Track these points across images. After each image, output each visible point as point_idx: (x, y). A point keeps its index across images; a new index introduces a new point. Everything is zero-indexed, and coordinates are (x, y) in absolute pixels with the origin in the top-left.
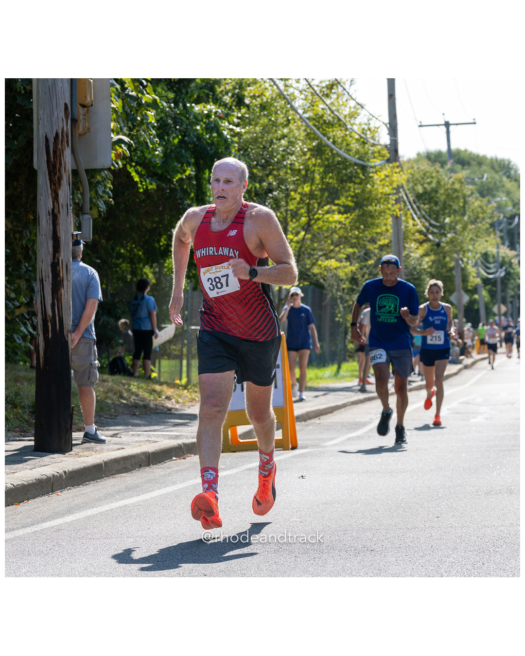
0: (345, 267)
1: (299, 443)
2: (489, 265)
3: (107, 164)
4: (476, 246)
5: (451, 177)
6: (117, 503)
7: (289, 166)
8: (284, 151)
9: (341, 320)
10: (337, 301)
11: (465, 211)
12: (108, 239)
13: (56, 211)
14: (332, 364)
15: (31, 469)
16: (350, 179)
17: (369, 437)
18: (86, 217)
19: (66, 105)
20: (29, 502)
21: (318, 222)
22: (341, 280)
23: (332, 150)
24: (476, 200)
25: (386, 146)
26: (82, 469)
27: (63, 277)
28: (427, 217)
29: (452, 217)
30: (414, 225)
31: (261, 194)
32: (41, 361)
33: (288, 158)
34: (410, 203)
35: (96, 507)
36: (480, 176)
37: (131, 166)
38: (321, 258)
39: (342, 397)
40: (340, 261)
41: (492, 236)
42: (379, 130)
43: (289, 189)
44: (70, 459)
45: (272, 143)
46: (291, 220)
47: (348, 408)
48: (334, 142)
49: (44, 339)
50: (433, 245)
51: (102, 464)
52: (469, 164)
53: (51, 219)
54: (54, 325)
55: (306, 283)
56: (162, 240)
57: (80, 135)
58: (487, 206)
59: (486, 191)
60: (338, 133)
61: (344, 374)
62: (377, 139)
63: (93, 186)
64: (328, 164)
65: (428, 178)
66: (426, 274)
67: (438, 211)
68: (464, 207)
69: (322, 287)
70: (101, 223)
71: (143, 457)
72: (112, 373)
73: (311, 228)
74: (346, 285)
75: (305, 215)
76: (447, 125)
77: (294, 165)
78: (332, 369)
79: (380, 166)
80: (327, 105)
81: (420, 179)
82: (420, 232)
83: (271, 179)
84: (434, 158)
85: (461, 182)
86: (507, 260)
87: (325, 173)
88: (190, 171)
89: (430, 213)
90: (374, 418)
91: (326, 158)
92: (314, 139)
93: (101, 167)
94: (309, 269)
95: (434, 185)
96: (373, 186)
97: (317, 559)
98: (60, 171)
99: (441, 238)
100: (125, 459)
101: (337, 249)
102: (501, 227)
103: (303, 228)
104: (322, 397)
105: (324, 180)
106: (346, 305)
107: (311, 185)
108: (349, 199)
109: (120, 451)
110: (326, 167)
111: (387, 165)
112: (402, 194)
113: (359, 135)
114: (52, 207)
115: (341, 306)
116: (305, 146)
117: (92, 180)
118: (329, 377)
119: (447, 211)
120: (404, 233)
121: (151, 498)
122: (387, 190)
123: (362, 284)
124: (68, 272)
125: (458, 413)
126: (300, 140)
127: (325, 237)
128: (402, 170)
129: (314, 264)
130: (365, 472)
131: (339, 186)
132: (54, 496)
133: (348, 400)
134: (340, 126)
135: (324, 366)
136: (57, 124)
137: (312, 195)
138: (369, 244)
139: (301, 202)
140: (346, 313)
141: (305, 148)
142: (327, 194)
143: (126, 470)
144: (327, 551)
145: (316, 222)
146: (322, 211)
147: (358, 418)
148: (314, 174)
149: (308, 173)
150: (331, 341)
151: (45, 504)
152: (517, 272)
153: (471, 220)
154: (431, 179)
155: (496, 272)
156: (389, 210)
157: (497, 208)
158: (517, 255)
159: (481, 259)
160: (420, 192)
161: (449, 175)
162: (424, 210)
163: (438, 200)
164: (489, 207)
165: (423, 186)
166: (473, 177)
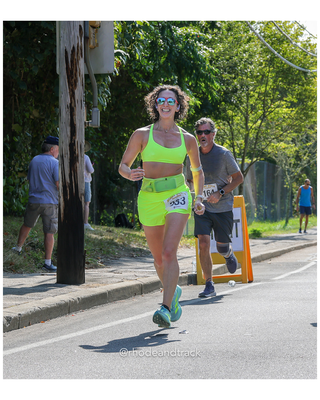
0: (292, 147)
1: (254, 277)
3: (111, 71)
6: (117, 322)
7: (249, 73)
8: (245, 61)
9: (288, 187)
10: (285, 173)
12: (114, 127)
13: (73, 105)
14: (282, 220)
15: (53, 296)
16: (297, 81)
17: (307, 273)
18: (95, 109)
19: (80, 26)
20: (52, 320)
21: (271, 114)
22: (289, 157)
23: (281, 60)
26: (91, 296)
27: (78, 154)
32: (62, 216)
33: (248, 67)
35: (101, 324)
38: (273, 141)
39: (288, 244)
40: (287, 143)
43: (250, 90)
44: (82, 289)
46: (251, 112)
47: (292, 252)
48: (283, 55)
49: (64, 200)
51: (106, 293)
53: (69, 111)
54: (71, 189)
55: (262, 159)
57: (91, 49)
61: (291, 227)
64: (279, 70)
69: (274, 162)
70: (109, 114)
71: (137, 288)
72: (117, 226)
73: (265, 118)
74: (293, 161)
75: (262, 108)
77: (253, 72)
78: (281, 224)
83: (235, 82)
87: (277, 77)
90: (311, 259)
91: (277, 67)
92: (268, 53)
93: (107, 72)
94: (263, 149)
97: (262, 364)
98: (76, 76)
100: (124, 289)
101: (284, 133)
103: (260, 118)
104: (273, 243)
105: (276, 83)
106: (292, 175)
107: (266, 87)
108: (294, 97)
109: (120, 283)
110: (277, 73)
113: (302, 50)
114: (70, 102)
115: (288, 176)
116: (261, 58)
118: (279, 230)
121: (143, 318)
124: (82, 150)
126: (257, 54)
127: (277, 125)
129: (268, 145)
130: (302, 300)
131: (287, 87)
132: (70, 316)
133: (292, 246)
134: (287, 42)
135: (276, 221)
136: (74, 41)
137: (267, 93)
138: (309, 130)
139: (259, 98)
140: (292, 182)
141: (261, 60)
142: (278, 93)
143: (125, 297)
144: (270, 357)
145: (269, 114)
146: (274, 105)
147: (299, 259)
148: (268, 78)
149: (264, 78)
150: (281, 203)
151: (63, 322)
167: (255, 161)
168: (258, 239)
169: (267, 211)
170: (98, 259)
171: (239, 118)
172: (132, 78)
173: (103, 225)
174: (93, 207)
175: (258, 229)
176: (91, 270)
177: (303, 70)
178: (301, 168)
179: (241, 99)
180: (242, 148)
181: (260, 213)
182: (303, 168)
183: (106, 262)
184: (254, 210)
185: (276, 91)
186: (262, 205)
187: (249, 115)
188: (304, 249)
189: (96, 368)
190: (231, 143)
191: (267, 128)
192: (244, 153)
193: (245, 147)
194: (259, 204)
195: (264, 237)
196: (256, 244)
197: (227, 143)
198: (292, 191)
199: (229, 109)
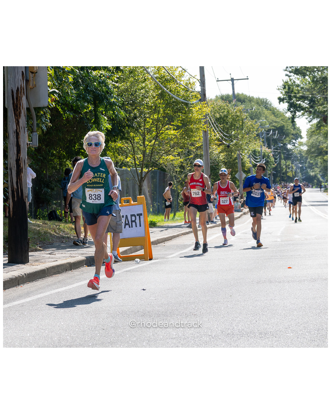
0: (177, 159)
1: (153, 256)
2: (256, 157)
3: (46, 105)
4: (249, 147)
5: (235, 109)
6: (54, 290)
7: (145, 104)
8: (143, 96)
9: (175, 189)
10: (173, 178)
11: (243, 127)
12: (46, 146)
13: (18, 131)
15: (7, 273)
16: (179, 110)
18: (35, 133)
19: (22, 72)
20: (6, 291)
21: (162, 135)
22: (175, 167)
23: (169, 95)
24: (249, 121)
25: (199, 92)
26: (34, 272)
27: (22, 167)
28: (222, 131)
29: (236, 131)
30: (214, 136)
31: (130, 120)
32: (11, 213)
33: (145, 100)
34: (212, 123)
35: (43, 293)
36: (251, 108)
37: (59, 106)
38: (164, 155)
39: (177, 231)
40: (175, 156)
41: (258, 141)
42: (195, 83)
43: (146, 117)
44: (28, 267)
45: (136, 91)
46: (147, 134)
47: (180, 237)
48: (171, 91)
49: (13, 201)
50: (225, 146)
51: (45, 270)
52: (244, 101)
53: (15, 135)
54: (18, 194)
55: (156, 169)
56: (76, 146)
57: (31, 89)
59: (254, 116)
60: (172, 86)
61: (177, 218)
62: (194, 88)
63: (39, 117)
64: (167, 102)
65: (222, 110)
66: (222, 163)
67: (228, 128)
68: (242, 125)
69: (164, 170)
70: (42, 137)
71: (68, 265)
72: (50, 219)
73: (158, 138)
74: (178, 170)
75: (155, 131)
76: (232, 80)
77: (149, 103)
79: (196, 104)
80: (166, 70)
81: (218, 110)
82: (218, 140)
83: (136, 111)
84: (226, 99)
85: (241, 112)
86: (266, 154)
87: (166, 107)
88: (91, 108)
89: (223, 129)
91: (166, 100)
92: (159, 89)
93: (42, 106)
94: (157, 161)
95: (225, 113)
96: (192, 115)
97: (165, 320)
98: (20, 109)
99: (230, 143)
100: (58, 266)
101: (172, 150)
102: (263, 136)
103: (154, 138)
104: (165, 231)
105: (165, 112)
106: (178, 180)
107: (158, 115)
108: (179, 122)
109: (55, 262)
110: (167, 104)
111: (199, 102)
112: (208, 119)
113: (184, 87)
114: (16, 129)
116: (154, 93)
117: (38, 114)
119: (233, 128)
120: (210, 140)
122: (200, 117)
123: (186, 169)
125: (240, 239)
126: (151, 90)
127: (166, 143)
128: (208, 106)
129: (160, 158)
130: (190, 272)
131: (173, 115)
132: (19, 287)
133: (180, 233)
134: (173, 81)
136: (18, 83)
137: (159, 120)
138: (190, 146)
139: (153, 124)
140: (178, 185)
142: (167, 119)
143: (59, 272)
144: (170, 315)
146: (164, 129)
147: (185, 242)
148: (159, 108)
149: (156, 108)
151: (15, 292)
152: (272, 161)
153: (246, 133)
154: (224, 110)
155: (261, 161)
156: (201, 127)
157: (260, 125)
158: (272, 151)
159: (252, 153)
160: (218, 117)
161: (234, 108)
162: (220, 128)
163: (228, 122)
164: (256, 125)
165: (219, 114)
166: (247, 109)
167: (150, 170)
168: (154, 228)
169: (159, 207)
170: (37, 244)
171: (139, 138)
172: (59, 110)
173: (40, 219)
174: (32, 206)
175: (154, 220)
176: (33, 253)
177: (186, 102)
179: (140, 124)
180: (141, 160)
181: (154, 208)
183: (43, 247)
184: (150, 206)
185: (165, 118)
186: (156, 203)
187: (145, 136)
188: (189, 234)
189: (42, 325)
190: (133, 157)
191: (159, 146)
192: (142, 164)
193: (143, 160)
194: (154, 201)
195: (159, 226)
196: (153, 231)
197: (130, 157)
198: (178, 191)
199: (131, 132)
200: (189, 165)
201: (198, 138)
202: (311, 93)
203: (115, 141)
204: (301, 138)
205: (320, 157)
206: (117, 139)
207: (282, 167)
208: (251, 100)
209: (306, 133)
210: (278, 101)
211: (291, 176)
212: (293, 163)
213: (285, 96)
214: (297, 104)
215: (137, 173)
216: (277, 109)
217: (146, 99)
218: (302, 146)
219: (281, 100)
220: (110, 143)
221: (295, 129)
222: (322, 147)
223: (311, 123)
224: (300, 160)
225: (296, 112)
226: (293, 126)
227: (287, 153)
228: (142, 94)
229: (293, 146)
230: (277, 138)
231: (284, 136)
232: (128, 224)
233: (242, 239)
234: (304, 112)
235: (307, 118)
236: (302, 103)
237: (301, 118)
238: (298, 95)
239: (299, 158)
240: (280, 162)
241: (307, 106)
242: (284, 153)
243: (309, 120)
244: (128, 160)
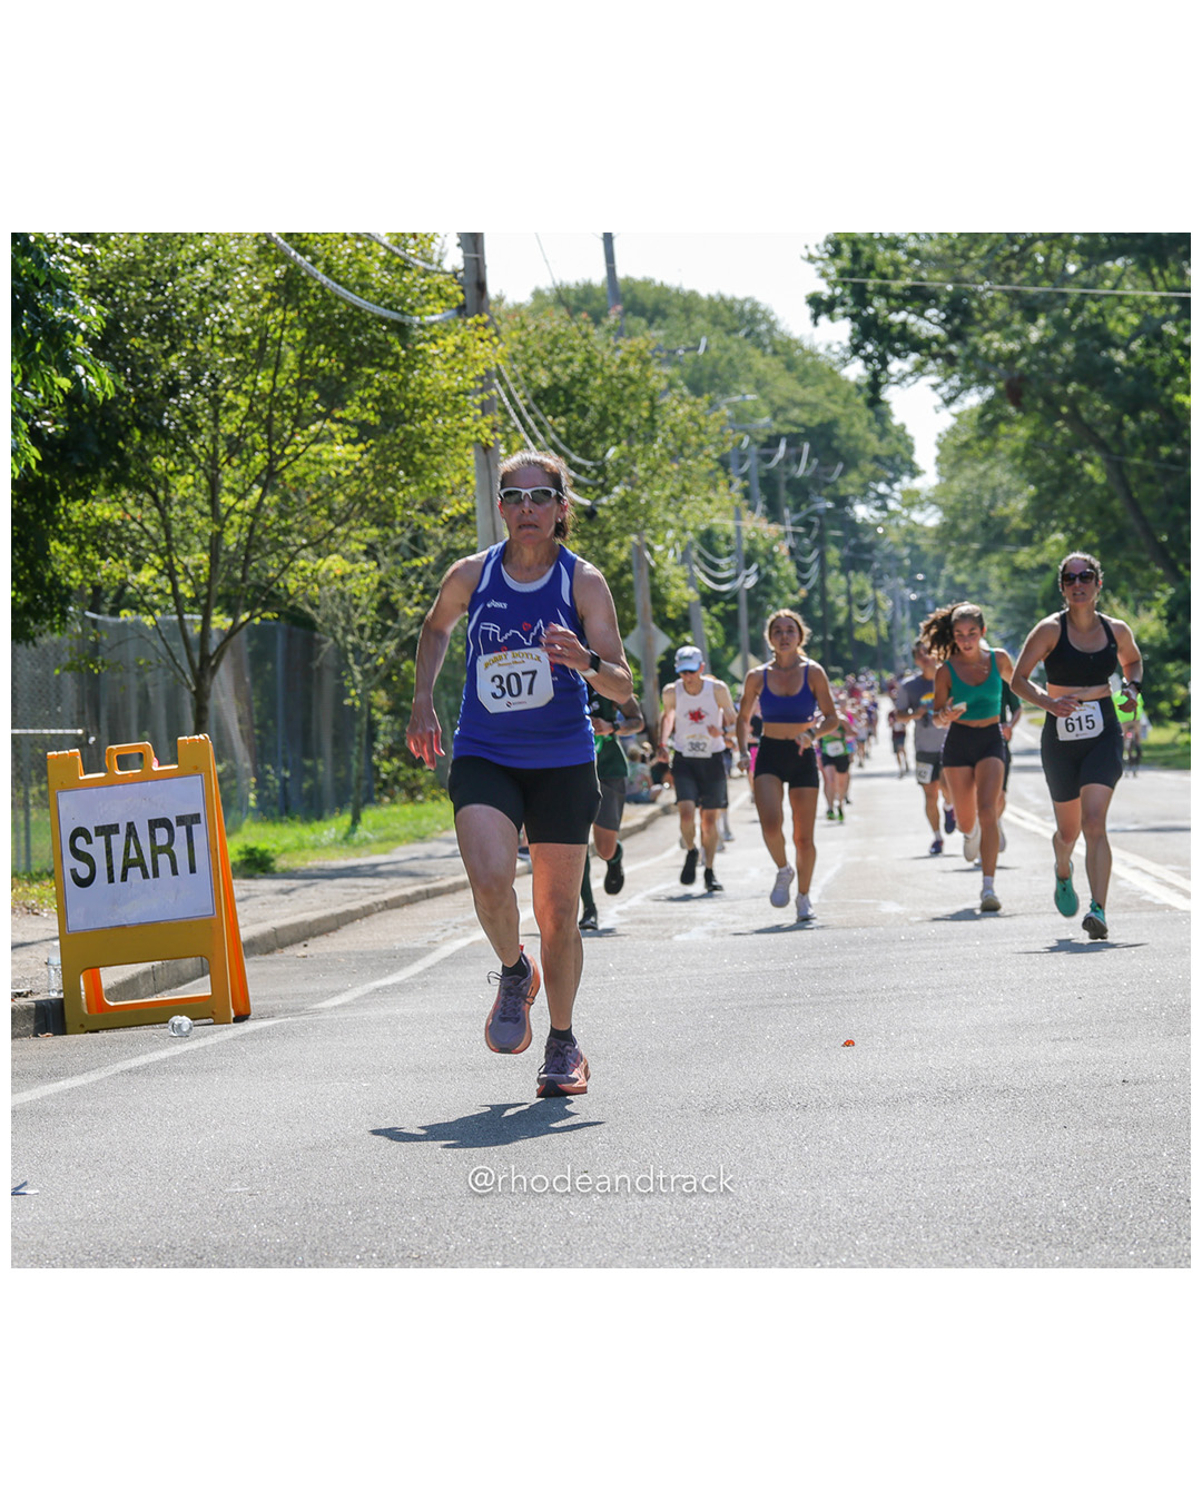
0: (366, 572)
1: (254, 1004)
2: (717, 561)
4: (682, 514)
5: (617, 348)
7: (217, 329)
8: (204, 291)
9: (358, 703)
10: (346, 658)
11: (654, 428)
14: (341, 813)
16: (375, 355)
17: (426, 985)
21: (295, 463)
22: (356, 607)
23: (322, 288)
24: (680, 402)
25: (455, 273)
28: (562, 447)
29: (624, 443)
31: (152, 399)
33: (217, 311)
34: (519, 414)
36: (691, 344)
38: (303, 552)
39: (363, 890)
40: (352, 558)
41: (722, 489)
43: (222, 385)
45: (173, 273)
46: (229, 461)
47: (375, 916)
48: (328, 270)
52: (660, 314)
55: (269, 615)
58: (706, 416)
59: (704, 382)
61: (369, 834)
62: (436, 259)
64: (316, 321)
65: (561, 351)
67: (588, 432)
68: (651, 420)
69: (307, 624)
73: (276, 480)
74: (368, 618)
75: (263, 446)
77: (231, 324)
78: (334, 826)
79: (444, 327)
81: (544, 355)
83: (173, 361)
84: (575, 302)
85: (645, 362)
86: (761, 547)
87: (309, 343)
89: (568, 436)
90: (437, 939)
91: (310, 308)
92: (277, 261)
94: (274, 580)
95: (576, 367)
96: (427, 375)
99: (599, 497)
101: (339, 530)
102: (745, 468)
103: (257, 480)
104: (312, 890)
105: (307, 362)
107: (274, 378)
108: (369, 405)
110: (310, 329)
111: (459, 320)
112: (498, 391)
113: (390, 250)
115: (356, 668)
116: (255, 279)
118: (330, 845)
119: (610, 430)
122: (456, 382)
125: (643, 921)
126: (242, 264)
127: (313, 502)
128: (499, 334)
129: (285, 568)
131: (344, 374)
133: (375, 899)
135: (320, 817)
137: (279, 399)
138: (422, 515)
139: (251, 414)
140: (368, 686)
141: (257, 283)
142: (314, 395)
145: (289, 463)
146: (303, 436)
147: (399, 940)
148: (280, 347)
149: (266, 346)
150: (336, 757)
152: (788, 576)
153: (669, 452)
154: (570, 354)
155: (736, 577)
156: (466, 428)
157: (730, 420)
158: (786, 534)
159: (698, 546)
160: (545, 385)
161: (613, 344)
162: (554, 430)
163: (587, 404)
164: (712, 417)
165: (550, 369)
166: (674, 347)
167: (244, 624)
168: (261, 878)
169: (288, 784)
171: (190, 479)
175: (262, 846)
177: (395, 316)
178: (396, 641)
179: (196, 417)
180: (202, 580)
181: (266, 793)
182: (405, 638)
184: (248, 785)
185: (308, 389)
186: (274, 767)
187: (219, 471)
188: (415, 906)
190: (166, 566)
191: (283, 515)
192: (207, 596)
193: (210, 577)
194: (263, 762)
195: (283, 870)
196: (255, 893)
198: (370, 716)
199: (158, 453)
200: (415, 599)
201: (457, 478)
202: (952, 272)
203: (84, 494)
204: (915, 472)
205: (995, 558)
206: (94, 485)
207: (833, 604)
208: (688, 305)
209: (936, 452)
210: (808, 311)
211: (874, 643)
212: (881, 586)
213: (838, 291)
214: (891, 325)
215: (185, 637)
216: (806, 344)
217: (220, 306)
218: (917, 507)
219: (822, 307)
220: (63, 502)
221: (884, 433)
222: (1006, 511)
223: (955, 408)
224: (913, 573)
225: (890, 357)
226: (877, 420)
227: (853, 542)
228: (203, 282)
229: (877, 509)
230: (809, 473)
231: (840, 466)
232: (140, 863)
233: (650, 922)
234: (924, 359)
235: (935, 387)
236: (912, 319)
237: (909, 386)
238: (897, 286)
239: (907, 562)
240: (822, 579)
241: (937, 331)
242: (837, 542)
243: (947, 397)
244: (146, 576)
